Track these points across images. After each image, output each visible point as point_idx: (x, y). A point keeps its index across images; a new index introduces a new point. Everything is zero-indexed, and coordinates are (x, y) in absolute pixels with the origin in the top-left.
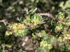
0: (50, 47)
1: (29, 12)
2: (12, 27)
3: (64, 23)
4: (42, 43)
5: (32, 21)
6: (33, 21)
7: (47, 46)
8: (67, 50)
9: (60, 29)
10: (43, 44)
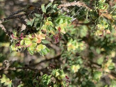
0: (83, 47)
1: (47, 8)
2: (24, 43)
3: (110, 17)
4: (69, 44)
5: (56, 28)
6: (58, 27)
7: (79, 47)
8: (109, 43)
9: (104, 27)
10: (71, 46)
